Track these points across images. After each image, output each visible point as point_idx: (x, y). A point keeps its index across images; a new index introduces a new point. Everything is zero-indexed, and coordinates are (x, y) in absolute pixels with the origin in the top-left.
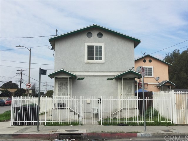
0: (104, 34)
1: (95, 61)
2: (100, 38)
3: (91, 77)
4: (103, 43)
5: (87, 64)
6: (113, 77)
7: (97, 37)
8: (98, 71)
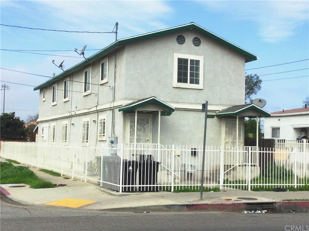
0: (202, 41)
1: (188, 85)
2: (197, 47)
3: (182, 111)
4: (201, 55)
5: (177, 90)
6: (214, 114)
7: (193, 45)
8: (192, 102)
